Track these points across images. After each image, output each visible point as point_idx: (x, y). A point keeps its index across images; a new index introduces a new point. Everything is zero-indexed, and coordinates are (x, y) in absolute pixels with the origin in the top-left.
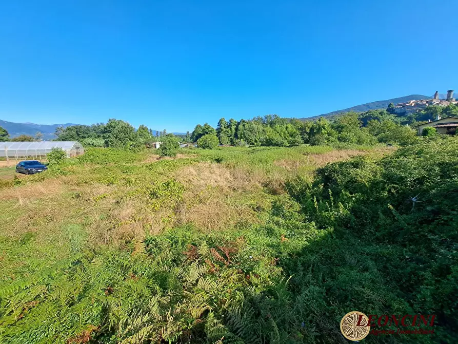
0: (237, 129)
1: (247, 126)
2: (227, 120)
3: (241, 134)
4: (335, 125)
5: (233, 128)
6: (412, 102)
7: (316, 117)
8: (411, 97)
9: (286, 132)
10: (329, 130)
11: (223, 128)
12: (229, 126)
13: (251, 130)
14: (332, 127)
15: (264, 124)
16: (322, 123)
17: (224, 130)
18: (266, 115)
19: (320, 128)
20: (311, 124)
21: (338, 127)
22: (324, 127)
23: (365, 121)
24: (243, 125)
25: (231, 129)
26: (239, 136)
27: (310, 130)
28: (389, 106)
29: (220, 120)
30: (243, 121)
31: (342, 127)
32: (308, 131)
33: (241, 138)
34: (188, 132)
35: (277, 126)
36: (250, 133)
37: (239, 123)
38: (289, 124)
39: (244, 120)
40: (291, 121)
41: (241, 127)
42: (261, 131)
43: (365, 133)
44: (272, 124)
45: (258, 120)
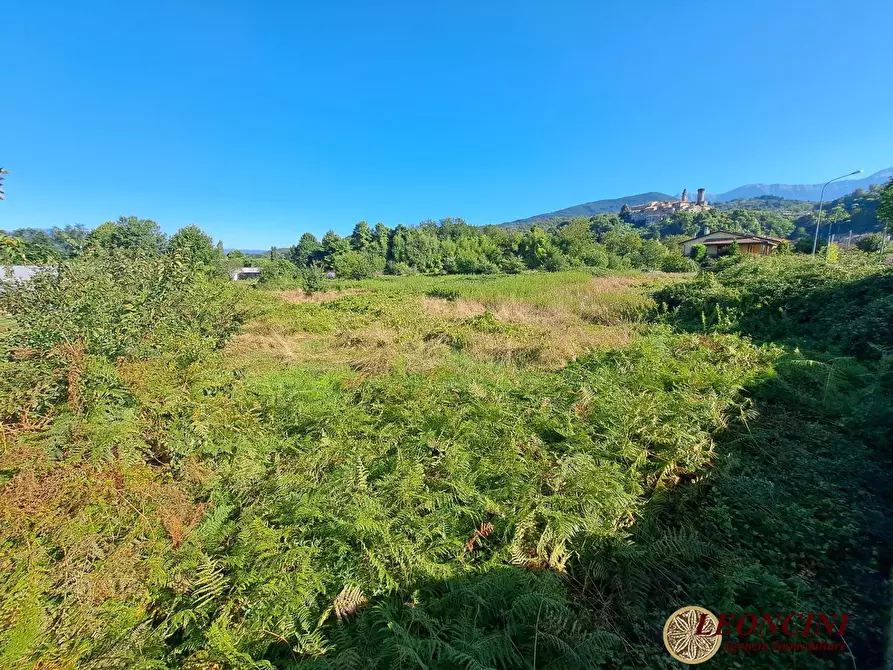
0: (391, 244)
1: (410, 238)
2: (372, 226)
3: (401, 253)
4: (557, 239)
5: (384, 241)
6: (654, 204)
8: (651, 196)
9: (480, 250)
10: (549, 246)
11: (363, 240)
12: (375, 237)
13: (419, 245)
14: (553, 243)
15: (441, 233)
16: (537, 235)
17: (367, 244)
18: (443, 218)
19: (534, 244)
20: (519, 236)
21: (562, 242)
22: (540, 242)
23: (599, 230)
24: (402, 236)
25: (380, 244)
26: (397, 256)
27: (520, 246)
28: (623, 208)
29: (358, 226)
30: (402, 229)
31: (568, 244)
32: (516, 248)
33: (401, 260)
35: (463, 238)
36: (417, 251)
37: (394, 233)
38: (484, 236)
39: (403, 226)
40: (486, 230)
41: (398, 239)
42: (437, 247)
43: (598, 251)
44: (454, 235)
45: (428, 227)
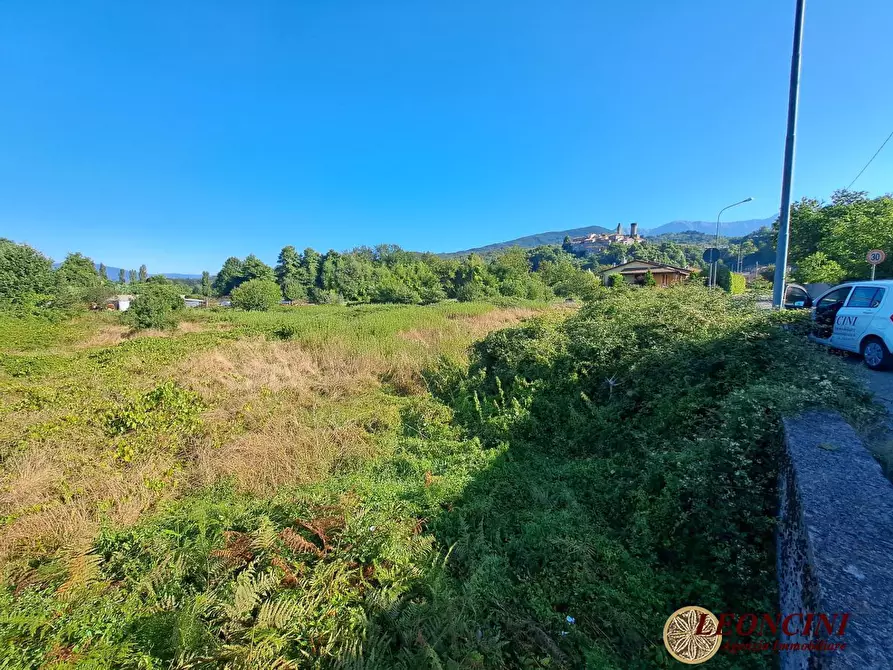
0: (320, 270)
1: (341, 264)
2: (300, 251)
3: (330, 280)
4: (494, 267)
5: (313, 267)
6: (593, 236)
7: (463, 252)
8: (592, 229)
9: (416, 277)
10: (485, 274)
11: (290, 266)
12: (304, 263)
13: (351, 272)
14: (490, 271)
15: (376, 262)
16: (473, 263)
17: (294, 270)
18: (379, 244)
19: (471, 271)
20: (456, 264)
21: (499, 270)
22: (477, 270)
23: (535, 262)
24: (334, 262)
25: (308, 270)
26: (326, 283)
27: (457, 273)
28: (565, 240)
29: (284, 251)
30: (334, 255)
31: (505, 272)
32: (453, 276)
33: (331, 287)
34: (205, 274)
35: (400, 266)
36: (348, 278)
37: (325, 258)
38: (421, 263)
39: (335, 251)
40: (424, 257)
41: (328, 265)
42: (369, 273)
43: (536, 281)
44: (389, 261)
45: (362, 254)
